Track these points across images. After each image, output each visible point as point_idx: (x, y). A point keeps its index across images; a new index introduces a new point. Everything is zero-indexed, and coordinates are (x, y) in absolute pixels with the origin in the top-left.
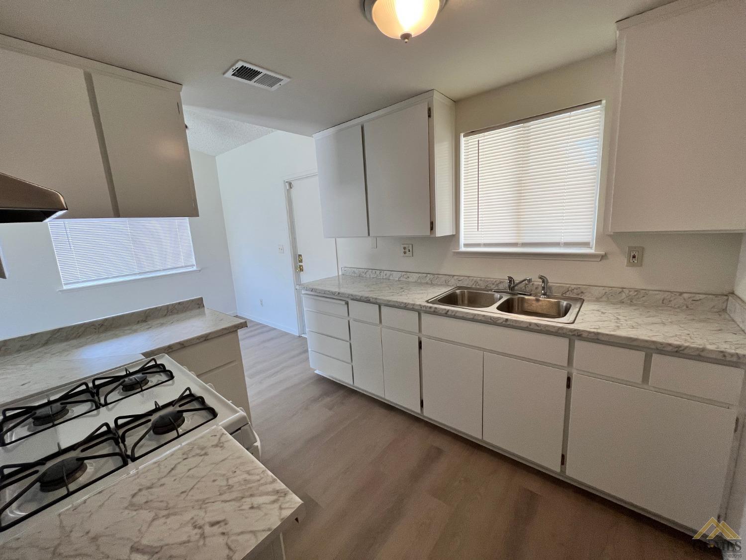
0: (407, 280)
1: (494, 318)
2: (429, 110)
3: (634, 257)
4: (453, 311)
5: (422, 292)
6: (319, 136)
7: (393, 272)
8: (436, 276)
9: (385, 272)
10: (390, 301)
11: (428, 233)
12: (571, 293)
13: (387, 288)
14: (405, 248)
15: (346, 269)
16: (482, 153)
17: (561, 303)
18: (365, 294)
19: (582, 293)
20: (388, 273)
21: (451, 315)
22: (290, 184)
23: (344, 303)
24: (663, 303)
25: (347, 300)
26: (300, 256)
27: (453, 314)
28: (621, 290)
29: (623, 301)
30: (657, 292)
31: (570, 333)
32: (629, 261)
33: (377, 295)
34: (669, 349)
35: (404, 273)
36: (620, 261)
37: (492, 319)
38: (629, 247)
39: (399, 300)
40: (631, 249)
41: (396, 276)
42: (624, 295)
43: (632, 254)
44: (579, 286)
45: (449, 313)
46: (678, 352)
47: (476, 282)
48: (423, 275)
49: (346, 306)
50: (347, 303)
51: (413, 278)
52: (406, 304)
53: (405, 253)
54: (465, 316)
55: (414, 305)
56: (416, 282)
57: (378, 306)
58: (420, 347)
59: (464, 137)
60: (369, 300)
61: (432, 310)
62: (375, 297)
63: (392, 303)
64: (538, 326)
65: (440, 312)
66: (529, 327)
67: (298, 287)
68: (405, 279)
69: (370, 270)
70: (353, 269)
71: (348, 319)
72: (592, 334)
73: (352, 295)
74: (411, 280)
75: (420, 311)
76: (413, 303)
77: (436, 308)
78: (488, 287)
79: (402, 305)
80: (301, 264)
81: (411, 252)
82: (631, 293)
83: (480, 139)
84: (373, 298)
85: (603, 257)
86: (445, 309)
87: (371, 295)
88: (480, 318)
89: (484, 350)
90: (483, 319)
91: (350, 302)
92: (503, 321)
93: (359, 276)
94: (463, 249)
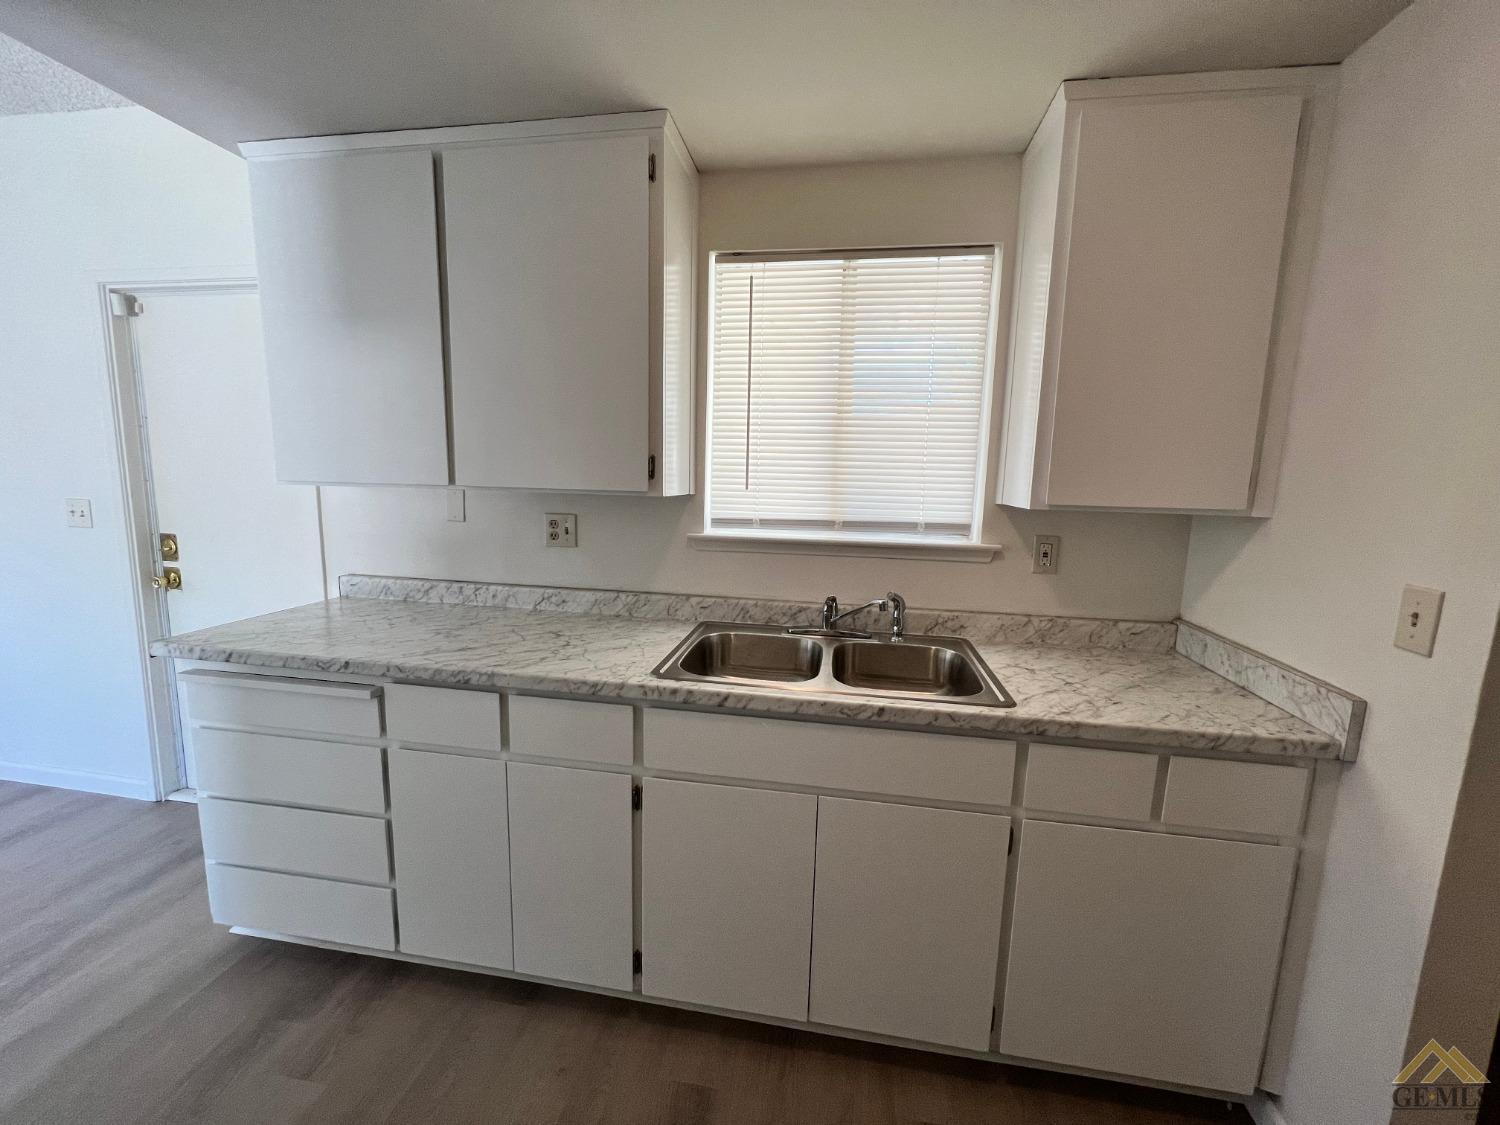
0: (560, 610)
1: (849, 707)
2: (652, 160)
3: (1045, 555)
4: (740, 697)
5: (618, 643)
6: (262, 153)
7: (516, 589)
8: (643, 596)
9: (492, 588)
10: (541, 680)
11: (642, 484)
12: (942, 629)
13: (514, 638)
14: (553, 524)
15: (356, 580)
16: (760, 309)
17: (941, 655)
18: (451, 661)
19: (962, 627)
20: (503, 591)
21: (735, 708)
22: (130, 303)
23: (366, 694)
24: (1090, 641)
25: (378, 683)
26: (166, 538)
27: (740, 705)
28: (1026, 619)
29: (1031, 640)
30: (1081, 622)
31: (1023, 730)
32: (1037, 563)
33: (492, 661)
34: (1201, 744)
35: (550, 591)
36: (1024, 562)
37: (846, 711)
38: (1038, 536)
39: (571, 676)
40: (1042, 540)
41: (526, 600)
42: (1031, 630)
43: (1043, 550)
44: (956, 614)
45: (730, 704)
46: (1215, 749)
47: (744, 610)
48: (608, 594)
49: (375, 702)
50: (379, 695)
51: (579, 603)
52: (595, 685)
53: (554, 536)
54: (774, 708)
55: (622, 686)
56: (586, 614)
57: (496, 697)
58: (637, 804)
59: (717, 261)
60: (467, 682)
61: (679, 698)
62: (490, 670)
63: (551, 687)
64: (953, 720)
65: (704, 701)
66: (934, 723)
67: (159, 649)
68: (553, 608)
69: (443, 584)
70: (383, 581)
71: (382, 743)
72: (1066, 729)
73: (400, 669)
74: (571, 608)
75: (636, 702)
76: (618, 681)
77: (690, 692)
78: (774, 622)
79: (584, 690)
80: (169, 564)
81: (571, 537)
82: (1043, 624)
83: (754, 274)
84: (481, 675)
85: (996, 555)
86: (718, 694)
87: (471, 666)
88: (812, 712)
89: (819, 791)
90: (821, 711)
91: (391, 690)
92: (873, 715)
93: (405, 601)
94: (709, 531)
